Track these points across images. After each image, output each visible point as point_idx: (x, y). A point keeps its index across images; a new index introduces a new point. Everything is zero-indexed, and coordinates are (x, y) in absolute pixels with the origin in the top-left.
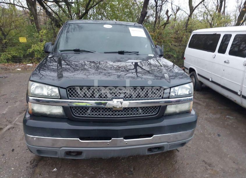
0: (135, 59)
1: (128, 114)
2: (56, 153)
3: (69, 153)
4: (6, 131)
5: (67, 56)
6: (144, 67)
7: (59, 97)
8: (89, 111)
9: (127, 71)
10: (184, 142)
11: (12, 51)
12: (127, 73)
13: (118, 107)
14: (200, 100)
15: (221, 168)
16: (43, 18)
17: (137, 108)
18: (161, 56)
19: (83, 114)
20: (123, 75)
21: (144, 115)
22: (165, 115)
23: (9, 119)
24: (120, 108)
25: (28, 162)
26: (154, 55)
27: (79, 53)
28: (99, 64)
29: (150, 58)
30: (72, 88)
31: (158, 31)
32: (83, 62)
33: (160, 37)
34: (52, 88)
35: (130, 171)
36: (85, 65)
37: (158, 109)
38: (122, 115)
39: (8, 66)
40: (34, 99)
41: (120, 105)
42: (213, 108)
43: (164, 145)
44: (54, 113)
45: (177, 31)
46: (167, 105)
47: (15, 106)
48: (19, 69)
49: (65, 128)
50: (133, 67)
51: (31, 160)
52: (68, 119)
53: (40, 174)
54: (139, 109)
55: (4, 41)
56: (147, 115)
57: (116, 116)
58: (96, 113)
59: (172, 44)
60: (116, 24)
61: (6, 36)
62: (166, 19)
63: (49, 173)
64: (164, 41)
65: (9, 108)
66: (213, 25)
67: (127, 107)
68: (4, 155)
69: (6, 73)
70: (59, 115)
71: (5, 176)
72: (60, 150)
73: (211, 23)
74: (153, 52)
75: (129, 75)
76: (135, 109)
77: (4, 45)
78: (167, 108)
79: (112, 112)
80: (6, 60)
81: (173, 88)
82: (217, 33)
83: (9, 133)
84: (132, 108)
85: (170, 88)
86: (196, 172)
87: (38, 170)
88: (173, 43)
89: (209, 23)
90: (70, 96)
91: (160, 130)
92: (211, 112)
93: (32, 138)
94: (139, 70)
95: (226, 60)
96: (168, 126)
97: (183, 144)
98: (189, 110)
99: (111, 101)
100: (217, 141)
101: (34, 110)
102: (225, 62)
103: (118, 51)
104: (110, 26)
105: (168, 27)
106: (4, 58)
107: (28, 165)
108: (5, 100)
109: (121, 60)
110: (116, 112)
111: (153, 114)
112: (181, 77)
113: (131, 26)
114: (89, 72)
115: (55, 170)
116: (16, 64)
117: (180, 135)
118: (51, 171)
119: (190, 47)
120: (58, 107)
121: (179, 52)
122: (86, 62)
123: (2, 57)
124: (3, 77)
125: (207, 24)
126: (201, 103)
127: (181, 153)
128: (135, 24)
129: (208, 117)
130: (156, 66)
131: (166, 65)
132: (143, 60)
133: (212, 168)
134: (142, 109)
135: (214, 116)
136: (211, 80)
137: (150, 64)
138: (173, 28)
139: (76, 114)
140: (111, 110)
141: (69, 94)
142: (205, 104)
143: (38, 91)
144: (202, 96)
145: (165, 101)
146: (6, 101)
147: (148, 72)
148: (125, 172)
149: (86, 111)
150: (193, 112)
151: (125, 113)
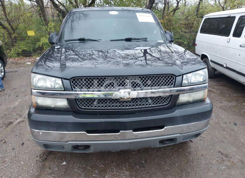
0: (144, 46)
1: (137, 105)
2: (63, 147)
3: (76, 147)
4: (16, 125)
5: (73, 46)
6: (153, 55)
7: (62, 89)
8: (95, 103)
9: (136, 58)
10: (198, 133)
11: (22, 45)
12: (136, 61)
13: (126, 98)
14: (213, 88)
15: (238, 159)
16: (51, 10)
17: (147, 98)
18: (171, 42)
19: (88, 106)
20: (132, 63)
21: (154, 105)
22: (177, 104)
23: (19, 113)
24: (127, 99)
25: (38, 155)
26: (164, 41)
27: (85, 42)
28: (108, 53)
29: (160, 44)
30: (76, 79)
31: (167, 17)
32: (91, 51)
33: (169, 24)
34: (55, 80)
35: (141, 163)
36: (93, 54)
37: (170, 98)
38: (130, 106)
39: (18, 60)
40: (37, 92)
41: (128, 96)
42: (227, 95)
43: (176, 136)
44: (59, 106)
45: (187, 17)
46: (179, 94)
47: (25, 99)
48: (29, 62)
49: (71, 122)
50: (142, 55)
51: (40, 154)
52: (74, 112)
53: (50, 168)
54: (149, 99)
55: (14, 35)
56: (157, 105)
57: (123, 108)
58: (102, 105)
59: (182, 31)
60: (123, 10)
61: (15, 30)
62: (175, 5)
63: (58, 166)
64: (174, 28)
65: (19, 101)
66: (226, 8)
67: (135, 97)
68: (14, 149)
69: (16, 67)
70: (64, 108)
71: (15, 170)
72: (66, 144)
73: (224, 7)
74: (162, 38)
75: (138, 63)
76: (144, 100)
77: (13, 40)
78: (179, 97)
79: (120, 103)
80: (16, 54)
81: (186, 75)
82: (232, 15)
83: (19, 127)
84: (140, 98)
85: (183, 75)
86: (212, 164)
87: (47, 164)
88: (183, 29)
89: (222, 6)
90: (74, 88)
91: (172, 121)
92: (226, 100)
93: (38, 132)
94: (148, 57)
95: (242, 44)
96: (180, 116)
97: (197, 135)
98: (204, 98)
99: (117, 91)
100: (233, 130)
101: (38, 104)
102: (241, 46)
103: (124, 38)
104: (116, 13)
105: (178, 13)
106: (15, 53)
107: (38, 158)
108: (15, 94)
109: (129, 47)
110: (123, 103)
111: (164, 104)
112: (193, 62)
113: (138, 11)
114: (97, 61)
115: (64, 163)
116: (26, 58)
117: (194, 126)
118: (61, 164)
119: (201, 32)
120: (62, 99)
121: (190, 39)
122: (94, 52)
123: (12, 51)
124: (13, 72)
125: (220, 7)
126: (214, 90)
127: (195, 144)
128: (143, 9)
129: (223, 105)
130: (166, 52)
131: (177, 51)
132: (153, 46)
133: (229, 159)
134: (152, 99)
135: (230, 104)
136: (225, 66)
137: (160, 51)
138: (183, 13)
139: (81, 106)
140: (118, 101)
141: (73, 86)
142: (218, 92)
143: (41, 84)
144: (215, 84)
145: (177, 90)
146: (17, 95)
147: (158, 58)
148: (136, 164)
149: (92, 103)
150: (208, 101)
151: (133, 104)
